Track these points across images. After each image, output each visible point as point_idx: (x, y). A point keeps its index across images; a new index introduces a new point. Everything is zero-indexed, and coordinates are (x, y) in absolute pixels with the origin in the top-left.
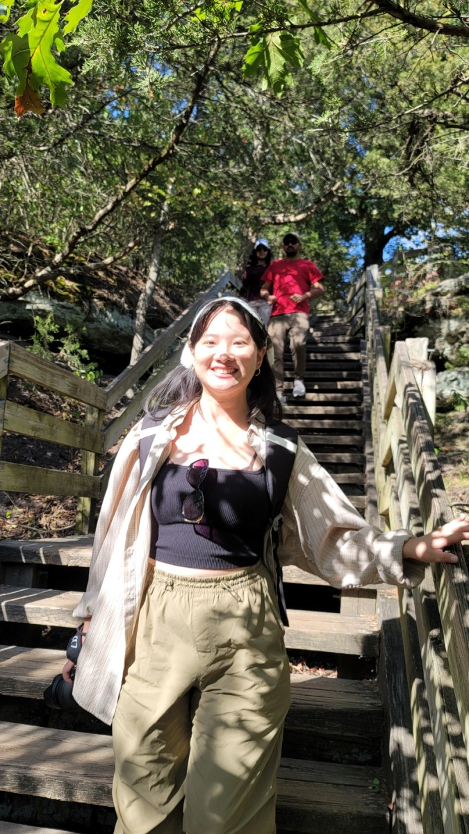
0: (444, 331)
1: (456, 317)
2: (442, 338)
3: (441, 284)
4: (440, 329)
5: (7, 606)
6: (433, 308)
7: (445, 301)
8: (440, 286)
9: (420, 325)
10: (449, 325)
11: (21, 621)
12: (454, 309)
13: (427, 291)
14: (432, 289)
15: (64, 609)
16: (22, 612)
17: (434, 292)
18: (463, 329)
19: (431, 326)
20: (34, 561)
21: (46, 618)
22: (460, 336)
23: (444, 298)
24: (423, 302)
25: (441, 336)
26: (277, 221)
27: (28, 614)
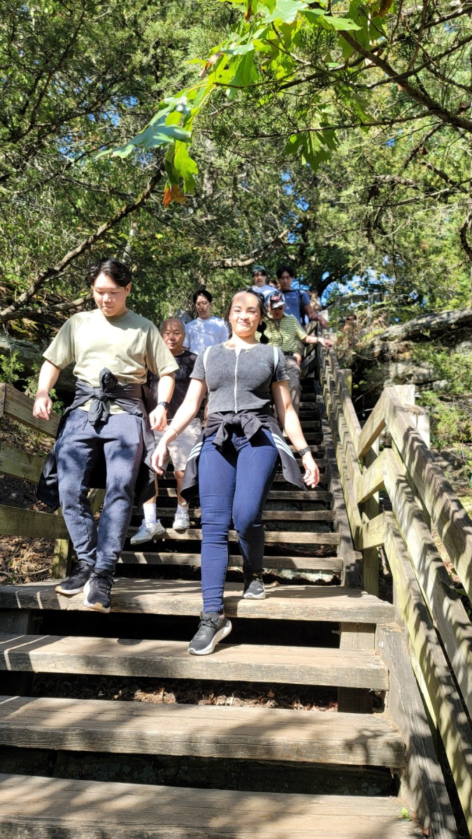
0: (392, 374)
1: (403, 361)
2: (391, 380)
3: (387, 330)
4: (388, 372)
5: (9, 654)
6: (382, 352)
7: (393, 346)
8: (387, 332)
9: (369, 368)
10: (397, 368)
11: (25, 670)
12: (402, 353)
13: (375, 336)
14: (379, 334)
15: (72, 654)
16: (26, 659)
17: (382, 337)
18: (411, 372)
19: (380, 368)
20: (31, 606)
21: (53, 665)
22: (407, 379)
23: (393, 342)
24: (372, 346)
25: (389, 378)
26: (226, 265)
27: (32, 662)
